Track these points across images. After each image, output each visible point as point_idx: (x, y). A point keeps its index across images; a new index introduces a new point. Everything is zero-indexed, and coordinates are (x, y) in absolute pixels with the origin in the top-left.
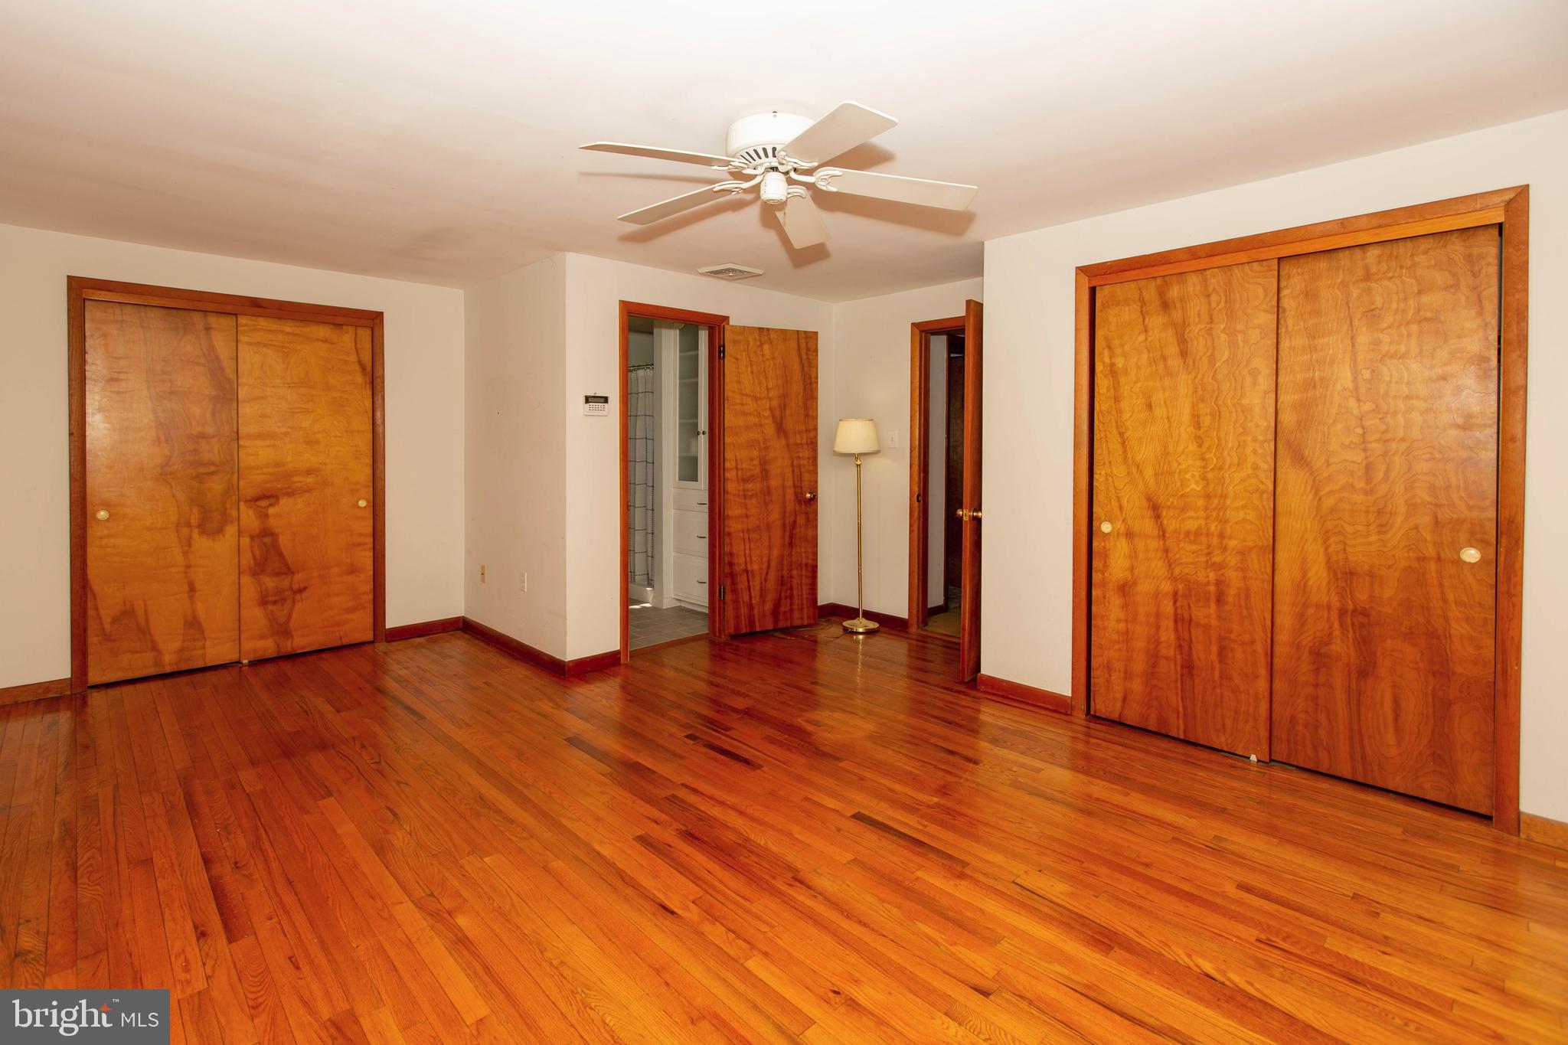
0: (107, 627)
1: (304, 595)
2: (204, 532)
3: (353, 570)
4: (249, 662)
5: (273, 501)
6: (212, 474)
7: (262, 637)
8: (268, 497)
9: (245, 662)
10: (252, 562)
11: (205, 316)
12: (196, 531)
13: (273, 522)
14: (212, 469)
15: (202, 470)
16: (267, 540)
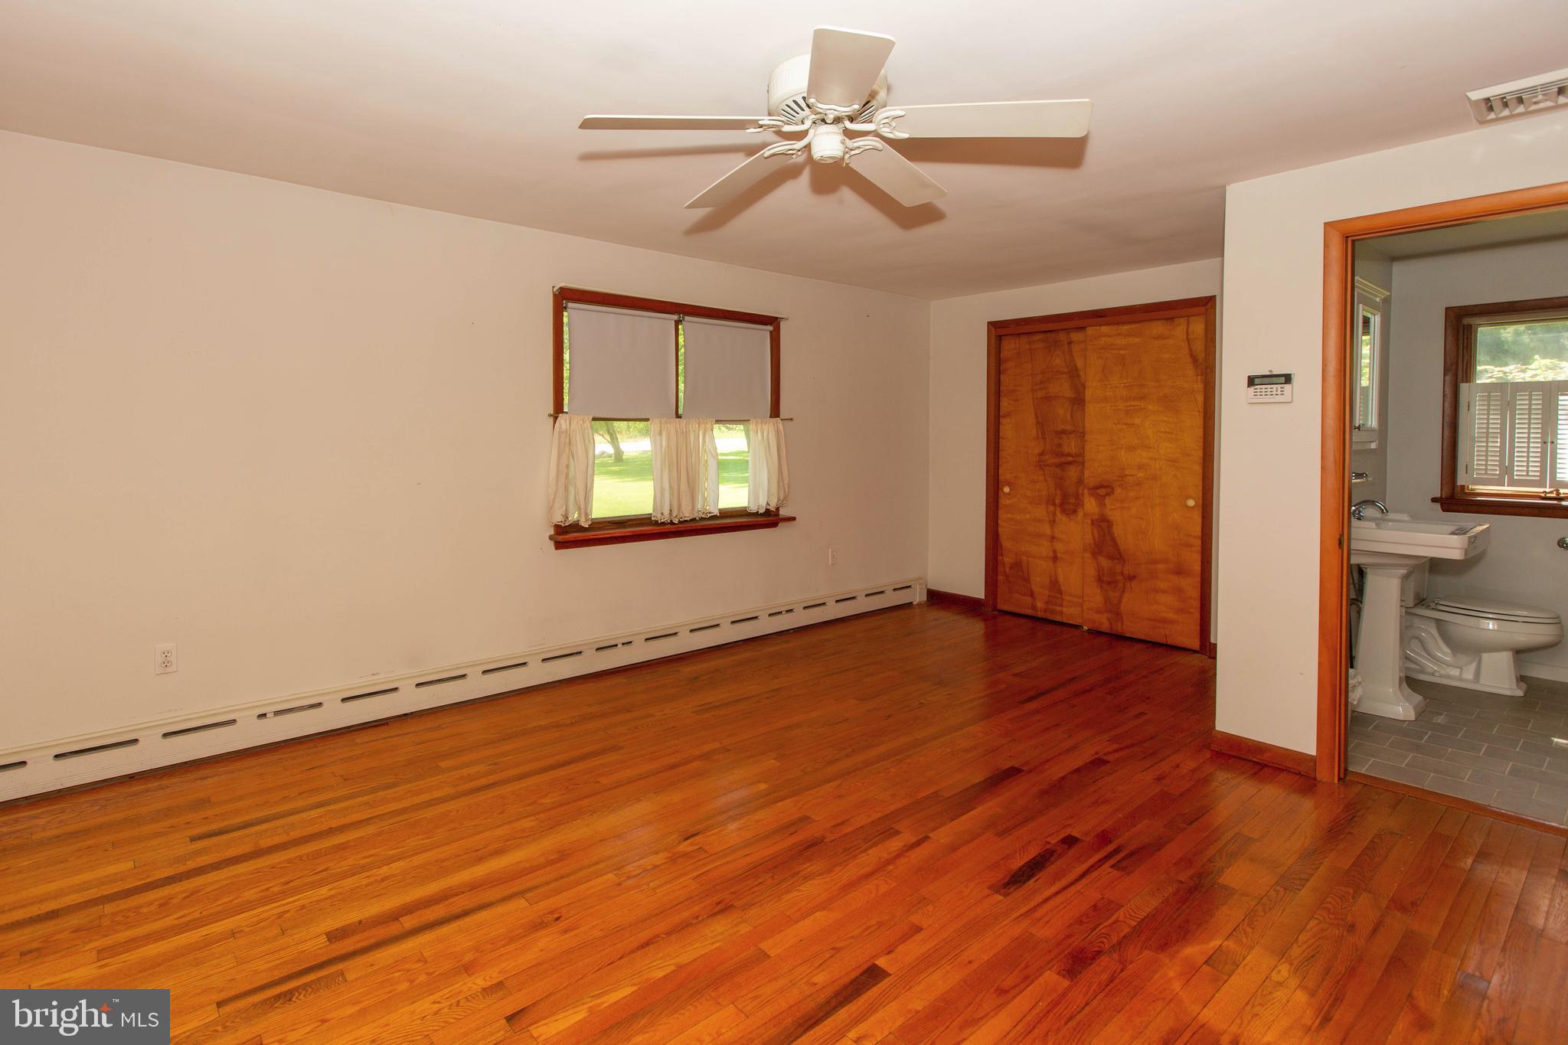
0: (1007, 570)
1: (1134, 583)
2: (1063, 511)
3: (1180, 571)
4: (1089, 630)
5: (1109, 490)
6: (1070, 463)
7: (1098, 612)
8: (1105, 487)
9: (1086, 628)
10: (1092, 542)
11: (1068, 333)
12: (1058, 509)
13: (1108, 512)
14: (1070, 459)
15: (1063, 460)
16: (1103, 525)
